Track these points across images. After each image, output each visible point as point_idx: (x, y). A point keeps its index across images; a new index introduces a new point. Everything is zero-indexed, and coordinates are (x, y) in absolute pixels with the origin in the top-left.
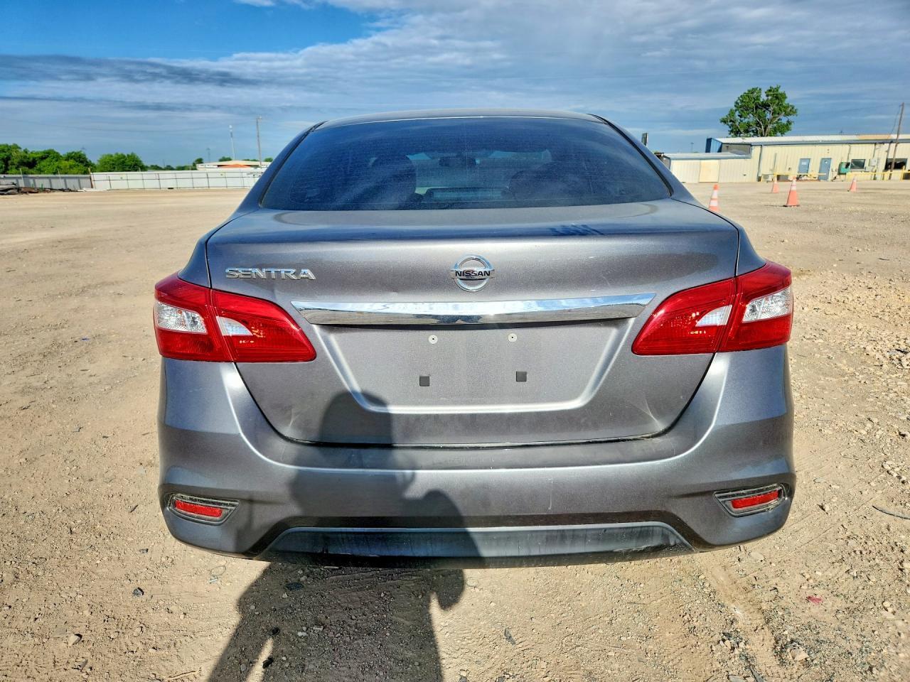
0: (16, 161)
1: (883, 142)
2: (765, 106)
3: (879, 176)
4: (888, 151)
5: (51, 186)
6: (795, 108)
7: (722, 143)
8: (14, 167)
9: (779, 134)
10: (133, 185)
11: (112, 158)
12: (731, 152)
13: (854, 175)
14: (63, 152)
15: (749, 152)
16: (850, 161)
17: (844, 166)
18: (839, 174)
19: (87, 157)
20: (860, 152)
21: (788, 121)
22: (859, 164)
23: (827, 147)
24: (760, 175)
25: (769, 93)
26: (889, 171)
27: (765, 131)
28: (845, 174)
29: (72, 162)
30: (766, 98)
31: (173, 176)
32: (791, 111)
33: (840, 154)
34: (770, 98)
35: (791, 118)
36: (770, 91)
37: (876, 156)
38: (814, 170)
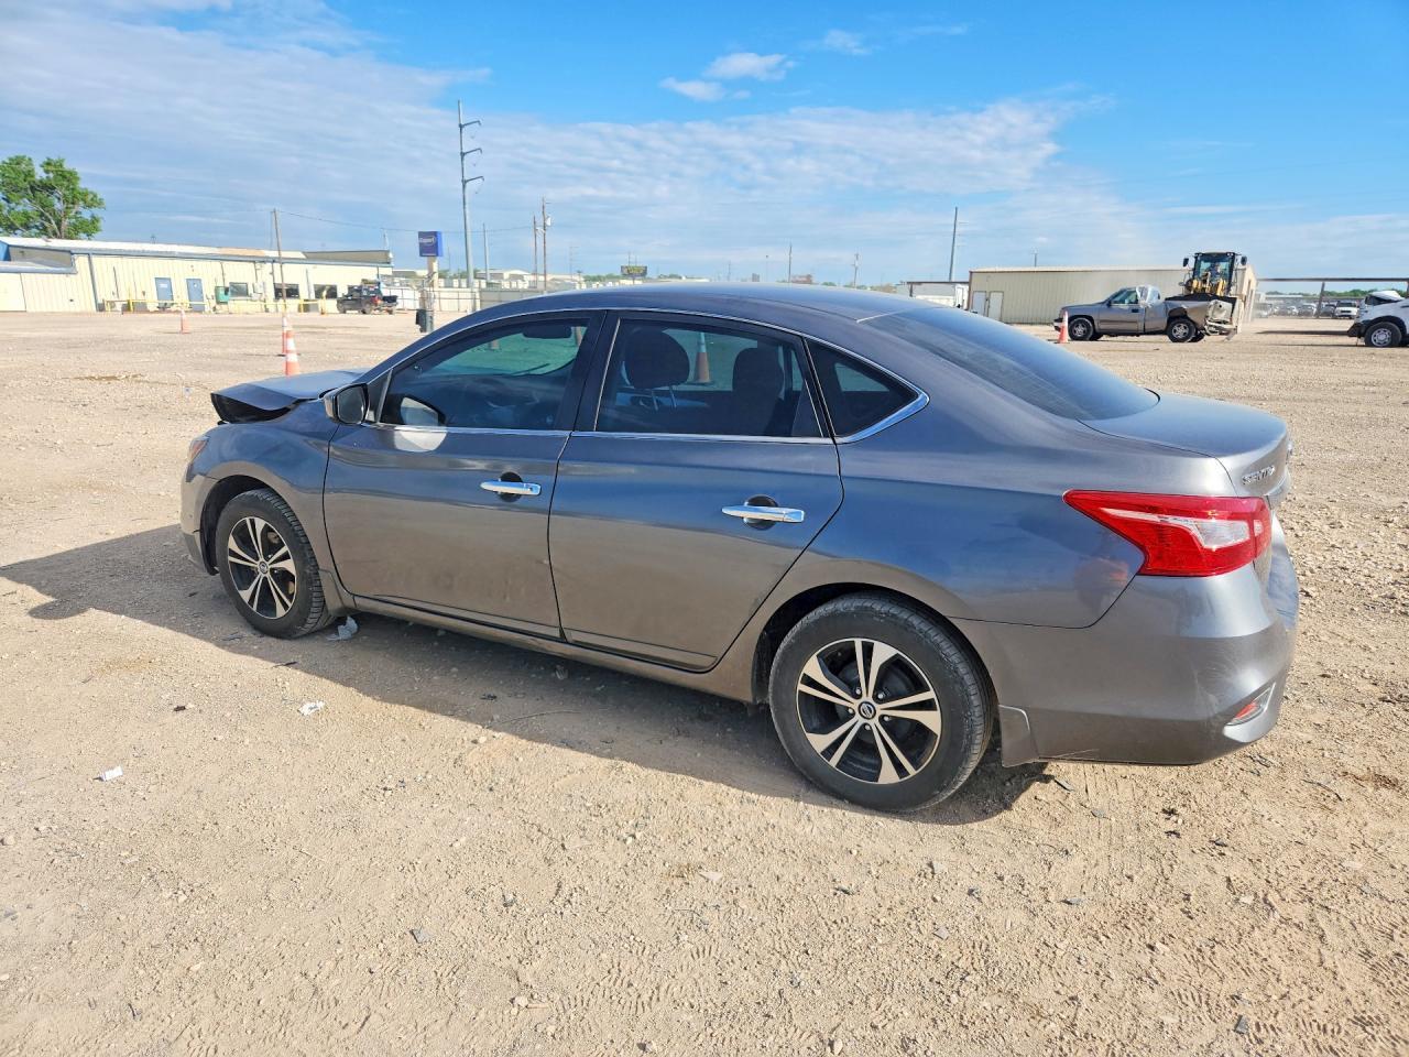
1: (264, 260)
2: (48, 188)
3: (271, 308)
4: (272, 273)
6: (99, 197)
7: (9, 246)
9: (83, 235)
12: (34, 262)
13: (237, 305)
15: (71, 264)
16: (228, 285)
17: (222, 292)
18: (218, 303)
20: (240, 273)
21: (93, 217)
22: (238, 290)
23: (190, 263)
24: (100, 301)
25: (50, 168)
26: (281, 301)
27: (59, 228)
28: (226, 303)
30: (44, 176)
32: (93, 202)
33: (211, 275)
34: (51, 175)
35: (95, 211)
36: (48, 164)
37: (262, 279)
38: (181, 295)
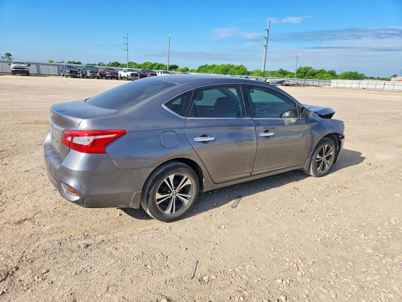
0: (308, 73)
5: (319, 84)
8: (307, 75)
10: (347, 86)
11: (346, 73)
14: (327, 70)
19: (336, 72)
29: (328, 75)
31: (367, 83)
